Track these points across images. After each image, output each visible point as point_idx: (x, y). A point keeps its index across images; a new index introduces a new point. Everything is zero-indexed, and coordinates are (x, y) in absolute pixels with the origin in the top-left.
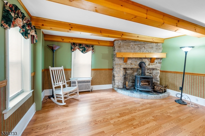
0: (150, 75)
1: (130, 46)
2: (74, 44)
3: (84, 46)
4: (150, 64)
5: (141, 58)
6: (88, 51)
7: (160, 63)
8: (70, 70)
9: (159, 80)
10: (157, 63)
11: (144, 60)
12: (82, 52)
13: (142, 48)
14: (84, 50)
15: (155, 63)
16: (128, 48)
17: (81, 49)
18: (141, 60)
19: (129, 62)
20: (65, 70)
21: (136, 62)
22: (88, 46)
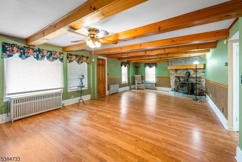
0: (199, 82)
1: (178, 61)
2: (145, 64)
3: (150, 64)
4: (194, 73)
5: (187, 69)
6: (152, 67)
7: (203, 72)
8: (145, 77)
9: (205, 87)
10: (201, 73)
11: (189, 71)
12: (149, 67)
13: (187, 61)
14: (150, 67)
15: (199, 72)
16: (177, 63)
17: (149, 66)
18: (187, 70)
19: (179, 72)
20: (141, 77)
21: (184, 72)
22: (152, 64)
